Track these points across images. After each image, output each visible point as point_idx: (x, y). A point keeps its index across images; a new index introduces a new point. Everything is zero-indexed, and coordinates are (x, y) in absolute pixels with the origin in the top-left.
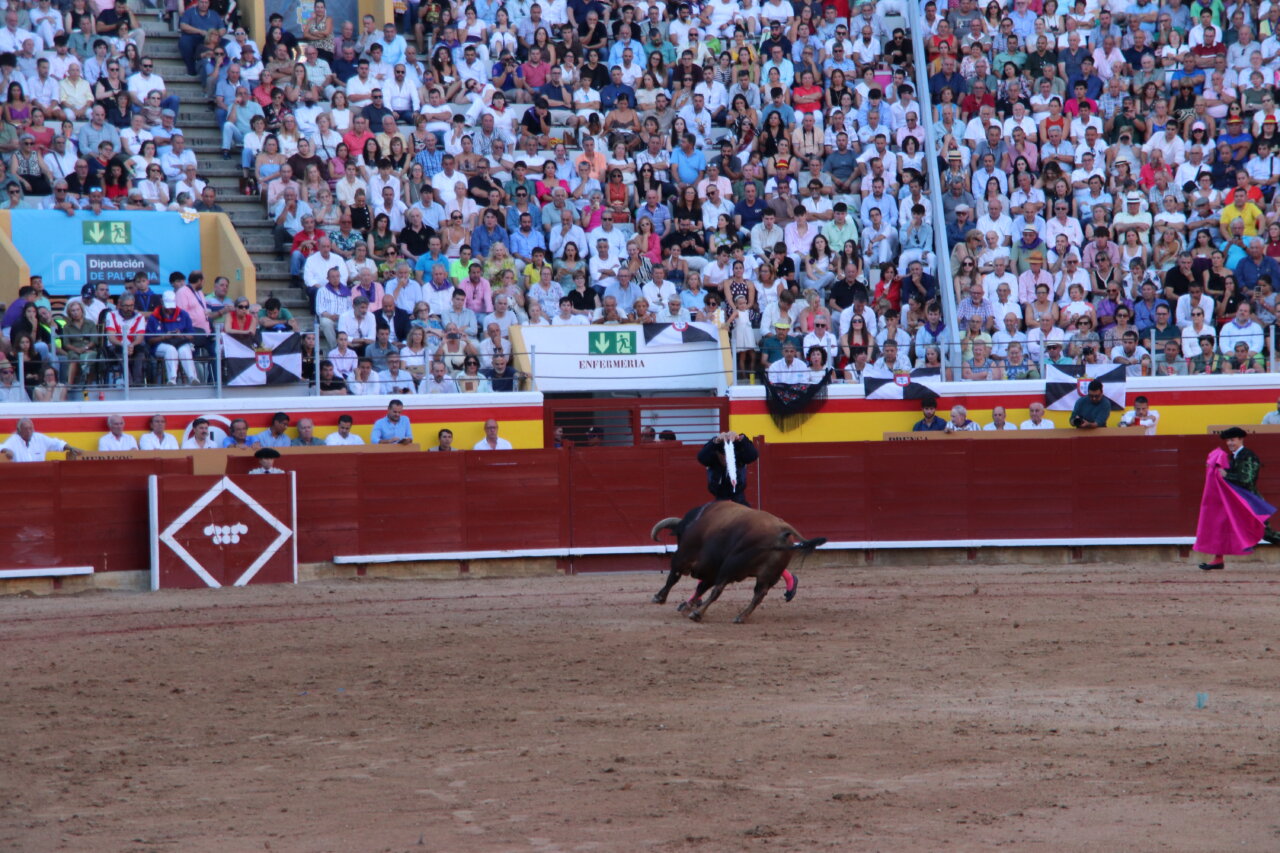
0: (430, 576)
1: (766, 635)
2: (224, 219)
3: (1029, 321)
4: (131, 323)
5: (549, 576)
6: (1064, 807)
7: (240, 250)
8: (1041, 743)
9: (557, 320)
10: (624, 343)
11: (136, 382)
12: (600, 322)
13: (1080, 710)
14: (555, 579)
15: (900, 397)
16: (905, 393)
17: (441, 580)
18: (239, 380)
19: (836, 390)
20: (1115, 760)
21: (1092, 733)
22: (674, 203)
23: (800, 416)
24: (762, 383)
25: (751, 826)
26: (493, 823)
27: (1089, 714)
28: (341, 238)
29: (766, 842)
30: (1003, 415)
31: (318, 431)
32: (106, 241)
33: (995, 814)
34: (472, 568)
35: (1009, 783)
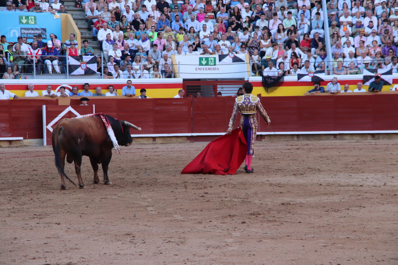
0: (142, 143)
1: (260, 159)
2: (69, 15)
3: (357, 54)
4: (36, 51)
5: (184, 143)
6: (364, 207)
7: (75, 27)
8: (357, 189)
9: (188, 53)
10: (212, 61)
11: (38, 73)
12: (203, 54)
13: (372, 180)
14: (186, 144)
15: (310, 81)
16: (312, 79)
17: (146, 144)
18: (75, 73)
19: (287, 78)
20: (383, 194)
21: (375, 186)
22: (230, 12)
23: (274, 87)
24: (261, 76)
25: (252, 212)
26: (161, 211)
27: (375, 181)
28: (112, 24)
29: (257, 216)
30: (348, 88)
31: (103, 91)
32: (27, 23)
33: (339, 209)
34: (157, 140)
35: (344, 200)
